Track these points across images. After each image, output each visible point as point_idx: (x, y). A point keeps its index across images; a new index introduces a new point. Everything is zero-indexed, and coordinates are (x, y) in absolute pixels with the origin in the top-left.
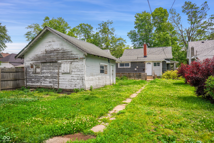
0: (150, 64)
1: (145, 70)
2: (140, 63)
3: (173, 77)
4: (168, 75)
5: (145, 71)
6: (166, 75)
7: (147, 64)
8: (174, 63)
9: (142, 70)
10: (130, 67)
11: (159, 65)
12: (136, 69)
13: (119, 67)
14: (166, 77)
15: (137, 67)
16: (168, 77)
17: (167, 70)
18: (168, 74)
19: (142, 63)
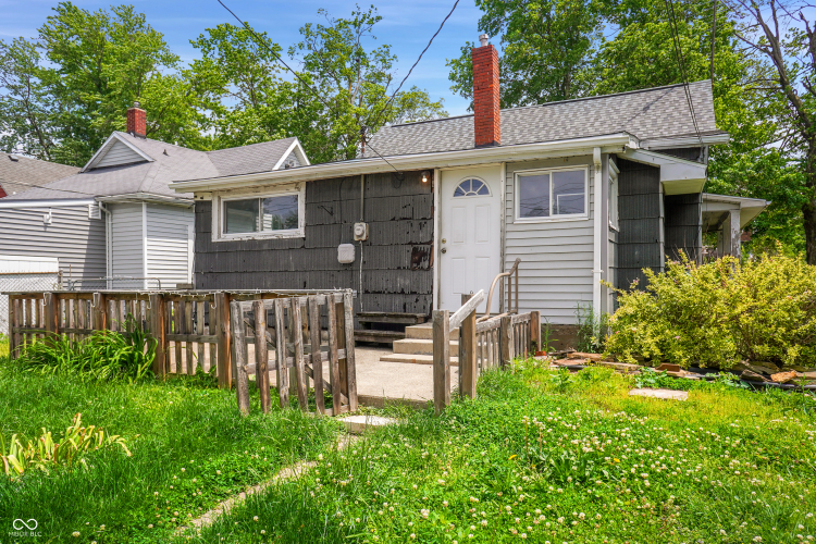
0: (484, 191)
1: (428, 255)
2: (388, 190)
3: (747, 338)
4: (683, 316)
5: (430, 268)
6: (647, 317)
7: (458, 193)
8: (725, 215)
9: (406, 262)
10: (300, 232)
11: (572, 205)
12: (346, 253)
13: (218, 235)
14: (650, 344)
15: (360, 229)
16: (678, 335)
17: (671, 252)
18: (680, 298)
19: (407, 189)
